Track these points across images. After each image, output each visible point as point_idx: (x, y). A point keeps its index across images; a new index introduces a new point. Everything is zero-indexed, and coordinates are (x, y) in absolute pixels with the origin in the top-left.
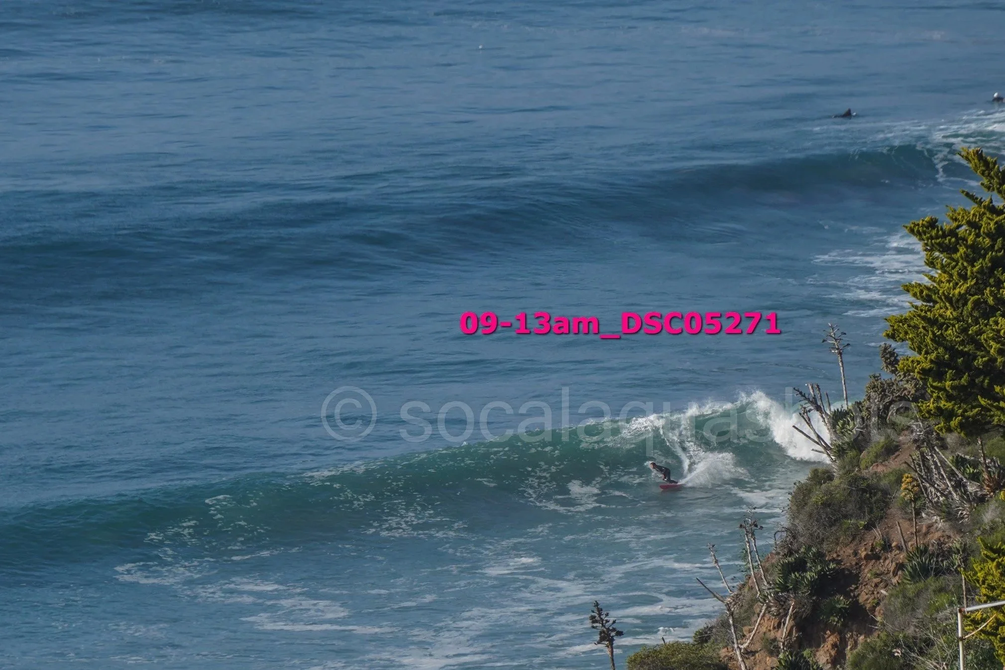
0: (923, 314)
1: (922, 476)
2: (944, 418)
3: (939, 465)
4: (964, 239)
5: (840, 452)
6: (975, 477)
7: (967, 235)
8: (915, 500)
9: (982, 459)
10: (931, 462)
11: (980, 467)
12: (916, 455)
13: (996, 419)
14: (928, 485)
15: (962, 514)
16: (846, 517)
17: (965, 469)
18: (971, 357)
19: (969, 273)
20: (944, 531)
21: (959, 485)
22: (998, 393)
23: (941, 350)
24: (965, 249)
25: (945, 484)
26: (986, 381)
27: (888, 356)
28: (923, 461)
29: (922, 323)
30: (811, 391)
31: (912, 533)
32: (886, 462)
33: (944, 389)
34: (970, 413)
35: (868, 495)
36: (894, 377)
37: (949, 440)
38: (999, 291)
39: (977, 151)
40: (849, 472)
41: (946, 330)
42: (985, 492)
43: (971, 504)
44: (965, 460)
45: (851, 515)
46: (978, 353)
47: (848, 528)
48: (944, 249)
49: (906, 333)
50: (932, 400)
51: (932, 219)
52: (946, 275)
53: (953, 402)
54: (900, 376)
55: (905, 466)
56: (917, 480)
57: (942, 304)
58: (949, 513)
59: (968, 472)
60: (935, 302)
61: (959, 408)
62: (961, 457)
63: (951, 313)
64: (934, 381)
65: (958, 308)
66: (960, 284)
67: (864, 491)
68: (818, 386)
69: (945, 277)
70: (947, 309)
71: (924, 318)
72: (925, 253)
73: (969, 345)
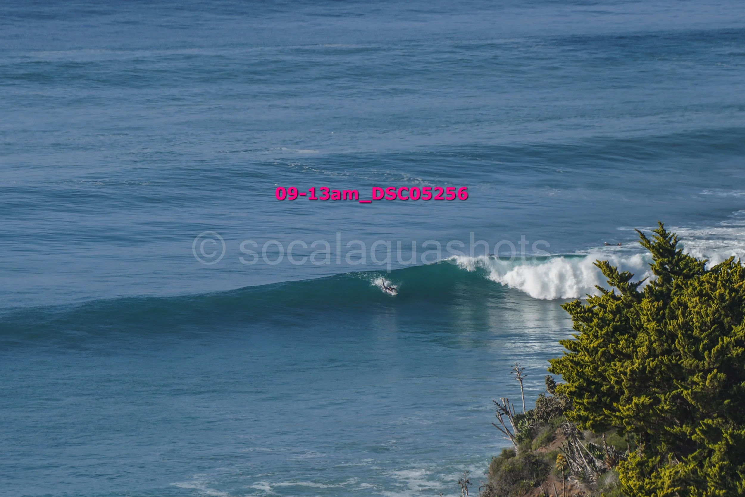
0: (571, 358)
1: (569, 456)
2: (582, 421)
3: (579, 449)
4: (597, 314)
5: (520, 440)
6: (600, 457)
7: (598, 312)
8: (564, 470)
9: (605, 446)
10: (574, 447)
11: (604, 451)
12: (566, 442)
13: (613, 422)
14: (572, 461)
15: (592, 479)
16: (522, 479)
17: (594, 452)
18: (599, 386)
19: (599, 334)
20: (581, 489)
21: (591, 462)
22: (615, 407)
23: (581, 380)
24: (597, 320)
25: (582, 461)
26: (608, 400)
27: (550, 383)
28: (570, 446)
29: (570, 364)
30: (504, 403)
31: (562, 490)
32: (547, 447)
33: (582, 404)
34: (598, 419)
35: (536, 466)
36: (552, 395)
37: (585, 434)
38: (617, 346)
39: (606, 262)
40: (525, 452)
41: (585, 368)
42: (606, 466)
43: (598, 473)
44: (594, 447)
45: (526, 478)
46: (604, 383)
47: (523, 486)
48: (585, 320)
49: (561, 370)
50: (575, 410)
51: (578, 302)
52: (585, 336)
53: (588, 412)
54: (557, 395)
55: (558, 449)
56: (565, 458)
57: (583, 353)
58: (584, 478)
59: (596, 453)
60: (579, 352)
61: (592, 415)
62: (592, 445)
63: (588, 359)
64: (577, 399)
65: (592, 355)
66: (594, 341)
67: (534, 463)
68: (507, 400)
69: (585, 337)
70: (586, 356)
71: (572, 361)
72: (574, 322)
73: (598, 377)
